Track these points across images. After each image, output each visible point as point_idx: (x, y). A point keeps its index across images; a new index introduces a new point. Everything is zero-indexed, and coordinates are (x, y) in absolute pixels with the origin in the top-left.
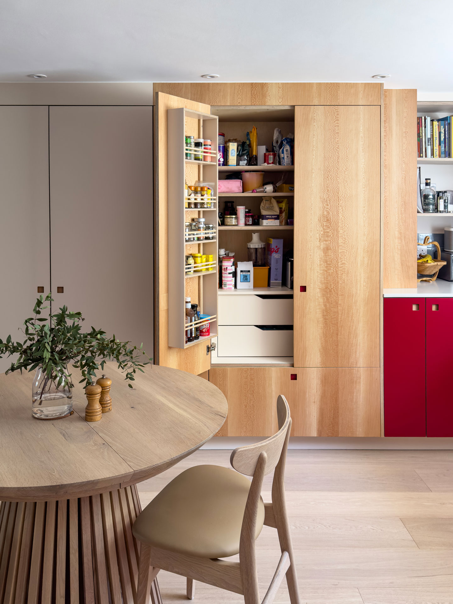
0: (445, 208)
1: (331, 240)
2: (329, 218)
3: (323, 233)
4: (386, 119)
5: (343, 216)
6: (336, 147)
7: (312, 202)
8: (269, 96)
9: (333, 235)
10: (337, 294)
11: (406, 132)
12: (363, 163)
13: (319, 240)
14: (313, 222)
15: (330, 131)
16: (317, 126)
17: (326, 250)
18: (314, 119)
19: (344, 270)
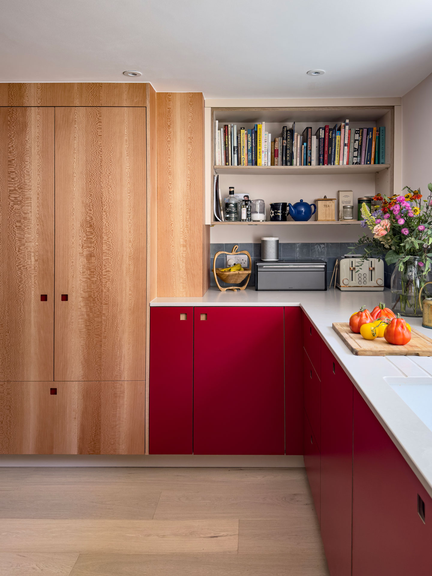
0: (247, 217)
1: (95, 247)
2: (92, 224)
3: (86, 239)
4: (170, 124)
5: (107, 222)
6: (99, 150)
7: (74, 207)
8: (28, 96)
9: (97, 242)
10: (101, 303)
11: (191, 138)
12: (128, 168)
13: (82, 246)
14: (75, 228)
15: (92, 133)
16: (78, 128)
17: (90, 256)
18: (75, 121)
19: (108, 278)
